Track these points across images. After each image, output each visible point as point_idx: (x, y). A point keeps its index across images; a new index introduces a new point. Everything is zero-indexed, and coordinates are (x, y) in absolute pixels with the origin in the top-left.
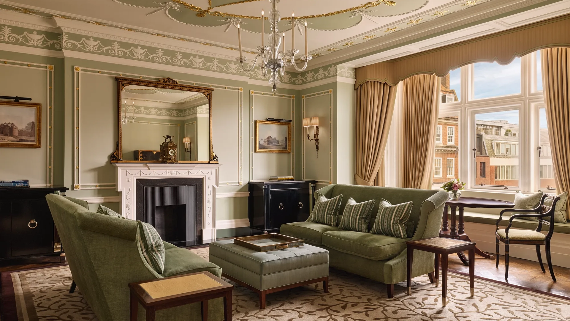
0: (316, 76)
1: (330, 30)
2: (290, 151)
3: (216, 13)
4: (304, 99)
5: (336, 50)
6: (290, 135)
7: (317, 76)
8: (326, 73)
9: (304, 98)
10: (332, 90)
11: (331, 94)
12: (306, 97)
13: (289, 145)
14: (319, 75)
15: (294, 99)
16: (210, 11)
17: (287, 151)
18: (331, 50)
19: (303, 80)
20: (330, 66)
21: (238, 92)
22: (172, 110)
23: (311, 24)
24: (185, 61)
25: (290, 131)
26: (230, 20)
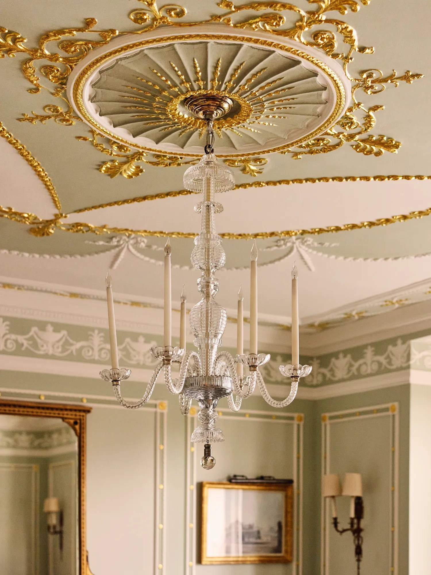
0: (356, 365)
1: (386, 259)
2: (289, 558)
3: (77, 226)
4: (325, 426)
5: (407, 302)
6: (289, 515)
7: (360, 366)
8: (382, 359)
9: (328, 422)
10: (396, 404)
11: (394, 416)
12: (331, 418)
13: (286, 542)
14: (365, 363)
15: (302, 424)
16: (62, 221)
17: (283, 557)
18: (393, 304)
19: (324, 375)
20: (393, 341)
21: (156, 413)
22: (20, 433)
23: (333, 245)
24: (16, 341)
25: (289, 506)
26: (118, 241)
